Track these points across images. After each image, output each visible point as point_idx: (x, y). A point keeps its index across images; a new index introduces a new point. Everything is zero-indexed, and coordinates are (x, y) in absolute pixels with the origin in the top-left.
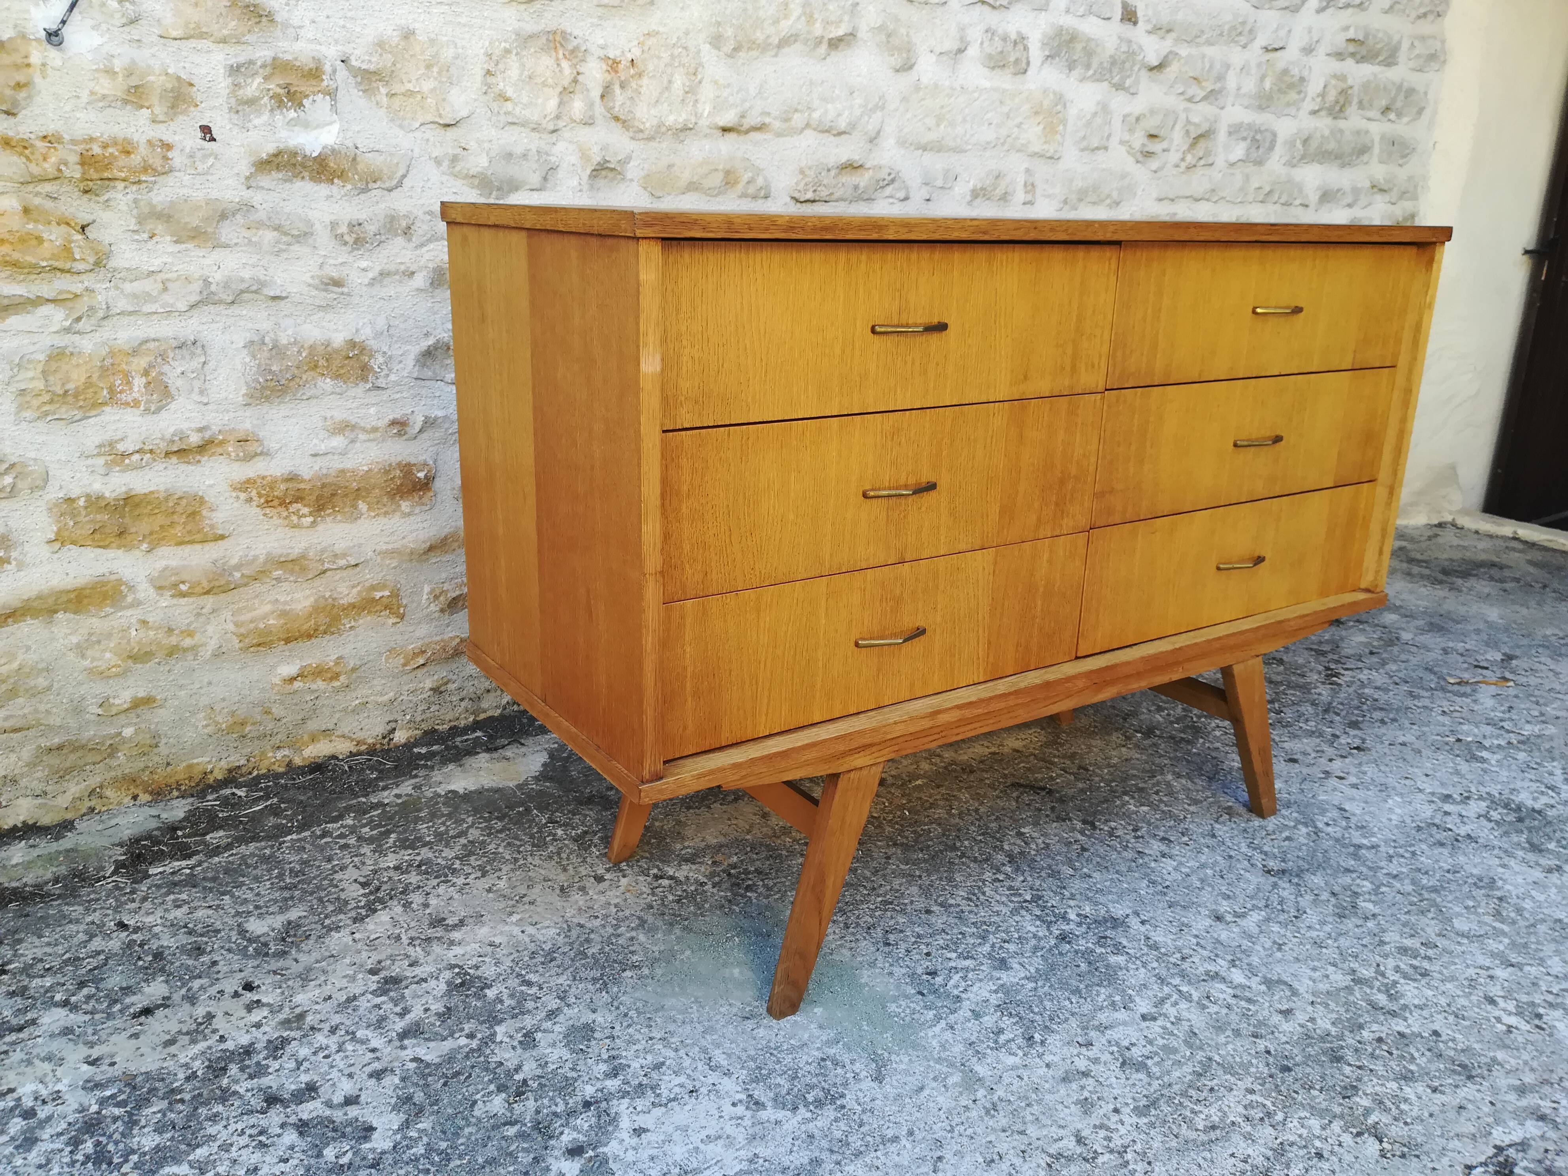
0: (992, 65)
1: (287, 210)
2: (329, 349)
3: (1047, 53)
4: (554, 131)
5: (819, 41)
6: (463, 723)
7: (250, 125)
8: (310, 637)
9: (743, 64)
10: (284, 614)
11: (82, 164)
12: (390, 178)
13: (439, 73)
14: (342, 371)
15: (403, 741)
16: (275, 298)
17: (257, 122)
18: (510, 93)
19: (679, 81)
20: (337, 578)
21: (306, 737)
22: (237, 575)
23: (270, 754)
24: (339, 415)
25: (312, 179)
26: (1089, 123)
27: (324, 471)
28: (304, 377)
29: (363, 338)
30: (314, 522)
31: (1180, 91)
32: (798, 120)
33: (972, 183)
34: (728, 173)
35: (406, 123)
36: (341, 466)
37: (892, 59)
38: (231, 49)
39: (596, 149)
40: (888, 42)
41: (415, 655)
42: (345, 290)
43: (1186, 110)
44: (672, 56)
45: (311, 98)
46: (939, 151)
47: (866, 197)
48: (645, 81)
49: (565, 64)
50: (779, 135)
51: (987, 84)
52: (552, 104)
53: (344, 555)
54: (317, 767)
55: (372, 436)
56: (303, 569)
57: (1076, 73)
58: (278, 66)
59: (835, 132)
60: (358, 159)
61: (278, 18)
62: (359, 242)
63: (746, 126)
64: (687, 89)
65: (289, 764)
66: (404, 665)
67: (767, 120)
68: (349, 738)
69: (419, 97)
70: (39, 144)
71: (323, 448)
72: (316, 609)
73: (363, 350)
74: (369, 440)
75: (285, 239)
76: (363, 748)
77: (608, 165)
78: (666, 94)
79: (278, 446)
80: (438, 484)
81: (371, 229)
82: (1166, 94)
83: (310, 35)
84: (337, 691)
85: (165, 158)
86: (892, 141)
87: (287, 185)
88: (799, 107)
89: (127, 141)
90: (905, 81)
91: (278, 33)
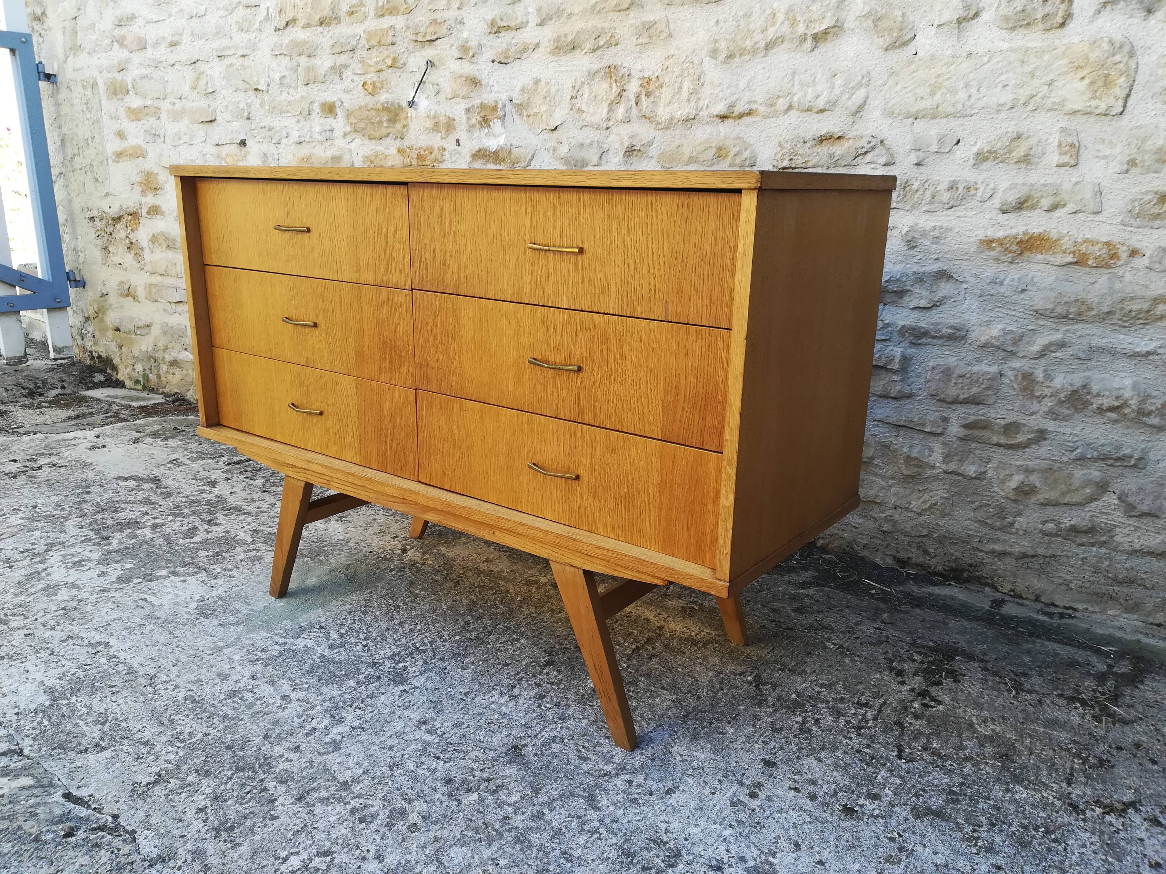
0: (1011, 25)
4: (607, 129)
5: (803, 39)
9: (737, 67)
11: (417, 159)
12: (524, 161)
13: (550, 101)
17: (474, 135)
18: (584, 108)
19: (687, 85)
25: (494, 163)
32: (782, 104)
33: (978, 146)
34: (720, 149)
35: (535, 131)
37: (881, 40)
38: (466, 101)
39: (626, 138)
40: (876, 26)
44: (682, 70)
45: (493, 121)
46: (934, 117)
47: (844, 163)
49: (614, 85)
50: (766, 117)
51: (1006, 46)
52: (605, 112)
58: (483, 106)
59: (816, 110)
60: (512, 151)
61: (483, 83)
63: (736, 113)
64: (692, 91)
67: (754, 107)
69: (540, 116)
70: (408, 150)
77: (635, 148)
78: (677, 97)
83: (496, 90)
85: (442, 155)
86: (878, 113)
89: (432, 148)
90: (898, 57)
91: (484, 90)
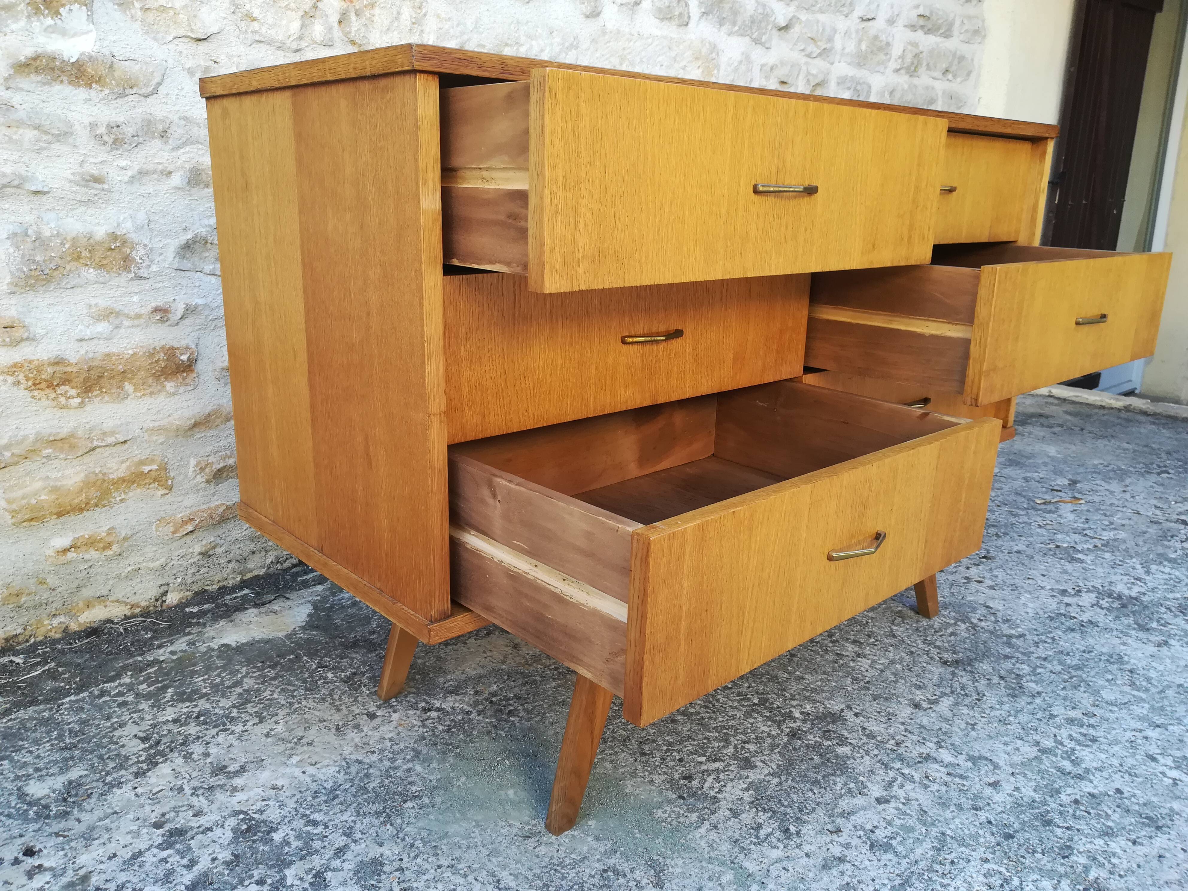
0: (661, 17)
1: (47, 111)
2: (91, 241)
3: (703, 10)
4: (297, 51)
6: (230, 583)
7: (7, 29)
8: (81, 510)
10: (55, 489)
12: (146, 85)
14: (105, 262)
15: (175, 602)
16: (37, 193)
17: (14, 27)
18: (256, 14)
19: (407, 14)
20: (106, 454)
21: (81, 604)
22: (7, 454)
23: (46, 622)
24: (103, 303)
25: (70, 83)
26: (736, 70)
27: (91, 355)
28: (68, 267)
29: (125, 231)
30: (82, 402)
31: (802, 48)
35: (160, 36)
36: (107, 350)
37: (583, 6)
41: (184, 523)
42: (106, 186)
43: (806, 63)
45: (67, 7)
48: (377, 11)
51: (658, 33)
52: (295, 26)
53: (113, 433)
54: (93, 631)
55: (136, 322)
56: (73, 447)
57: (725, 29)
60: (115, 66)
62: (118, 143)
64: (414, 21)
65: (66, 630)
66: (174, 533)
68: (124, 602)
69: (171, 13)
71: (88, 333)
72: (87, 484)
73: (124, 242)
74: (133, 326)
75: (45, 137)
76: (137, 611)
78: (396, 24)
79: (43, 332)
80: (200, 366)
81: (130, 131)
82: (791, 50)
84: (110, 559)
87: (46, 88)
88: (509, 42)
90: (593, 26)
